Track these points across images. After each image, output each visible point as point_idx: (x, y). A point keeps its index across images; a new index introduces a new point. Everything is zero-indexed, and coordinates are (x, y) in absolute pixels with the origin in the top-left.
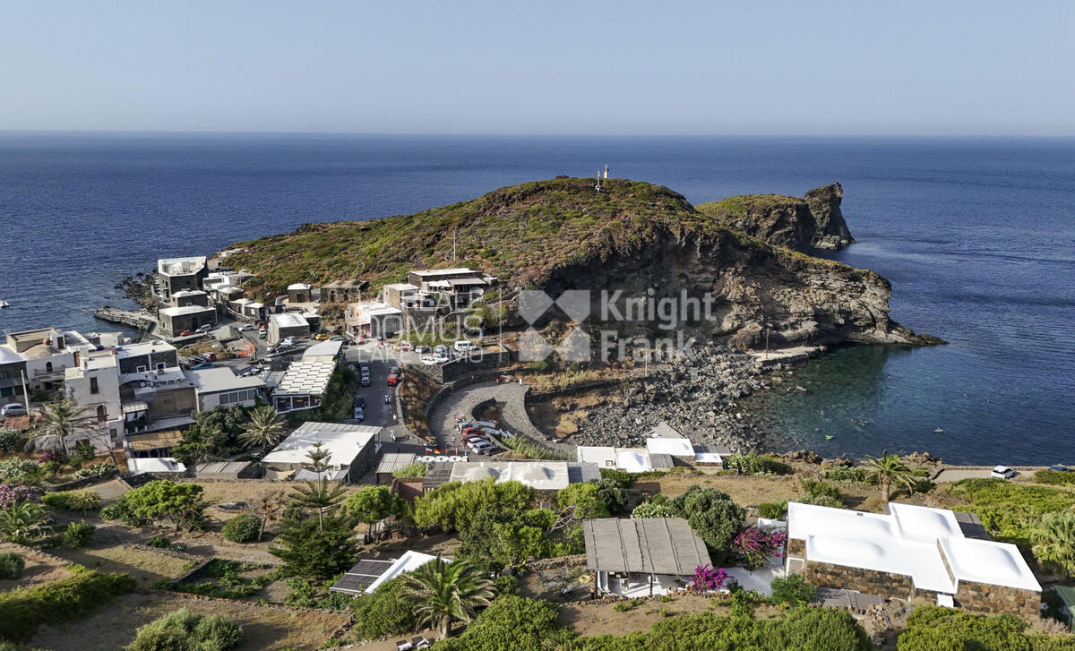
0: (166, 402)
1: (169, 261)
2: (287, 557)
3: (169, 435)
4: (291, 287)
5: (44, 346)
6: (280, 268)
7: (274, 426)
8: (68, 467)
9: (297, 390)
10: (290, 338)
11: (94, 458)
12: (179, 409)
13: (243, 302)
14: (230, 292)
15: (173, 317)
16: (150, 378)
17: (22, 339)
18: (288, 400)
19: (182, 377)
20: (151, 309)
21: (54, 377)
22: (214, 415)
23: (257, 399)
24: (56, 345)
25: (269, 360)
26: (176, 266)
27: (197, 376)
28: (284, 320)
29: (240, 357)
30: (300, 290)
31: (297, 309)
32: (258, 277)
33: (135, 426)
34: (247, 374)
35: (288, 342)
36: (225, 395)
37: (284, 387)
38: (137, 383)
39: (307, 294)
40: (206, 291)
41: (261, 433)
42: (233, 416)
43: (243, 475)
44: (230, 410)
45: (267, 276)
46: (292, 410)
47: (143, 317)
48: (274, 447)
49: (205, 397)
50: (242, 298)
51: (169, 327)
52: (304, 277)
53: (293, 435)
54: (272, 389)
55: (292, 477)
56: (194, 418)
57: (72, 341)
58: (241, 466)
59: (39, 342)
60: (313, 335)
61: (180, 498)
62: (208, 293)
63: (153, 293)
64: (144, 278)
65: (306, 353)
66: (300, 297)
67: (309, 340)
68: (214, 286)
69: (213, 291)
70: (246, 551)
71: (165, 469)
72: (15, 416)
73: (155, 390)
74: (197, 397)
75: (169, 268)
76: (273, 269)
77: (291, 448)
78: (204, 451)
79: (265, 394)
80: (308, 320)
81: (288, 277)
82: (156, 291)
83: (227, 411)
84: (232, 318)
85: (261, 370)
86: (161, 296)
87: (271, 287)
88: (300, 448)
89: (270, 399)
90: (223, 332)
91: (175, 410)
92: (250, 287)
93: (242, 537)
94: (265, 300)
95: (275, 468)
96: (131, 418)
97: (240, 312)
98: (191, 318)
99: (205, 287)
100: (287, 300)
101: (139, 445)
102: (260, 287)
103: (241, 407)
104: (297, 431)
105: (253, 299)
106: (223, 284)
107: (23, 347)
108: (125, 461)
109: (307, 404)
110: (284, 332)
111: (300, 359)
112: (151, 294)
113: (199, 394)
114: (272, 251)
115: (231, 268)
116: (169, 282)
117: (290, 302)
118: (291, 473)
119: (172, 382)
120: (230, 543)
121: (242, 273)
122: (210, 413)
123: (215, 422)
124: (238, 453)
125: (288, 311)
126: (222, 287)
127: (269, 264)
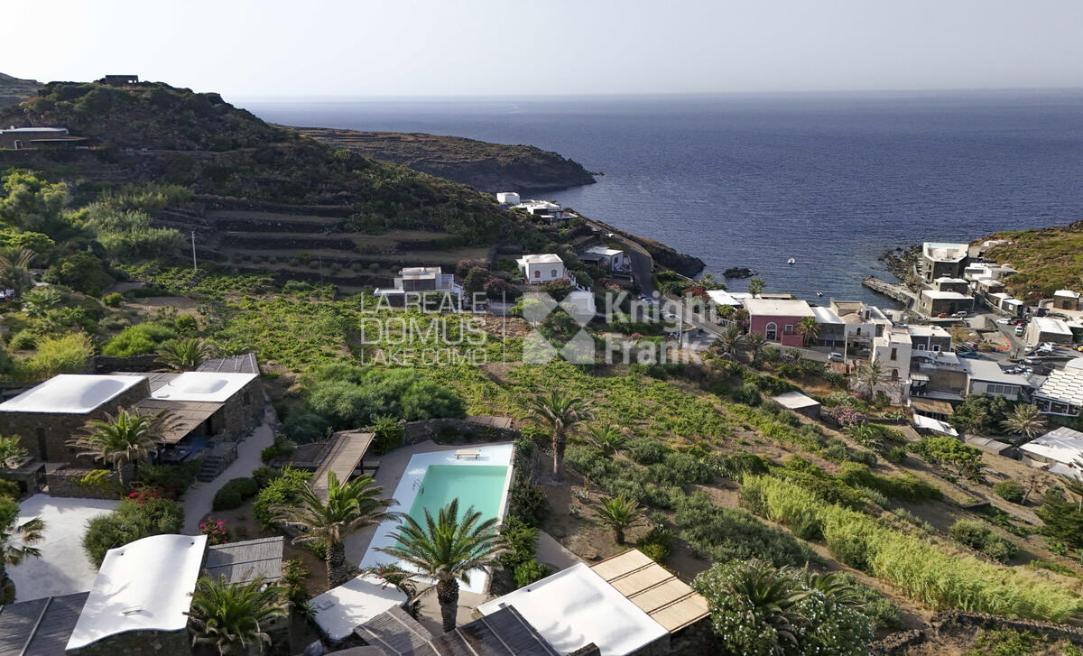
0: (942, 379)
1: (934, 245)
2: (1047, 522)
3: (942, 404)
4: (1058, 293)
5: (856, 315)
6: (1047, 269)
7: (1034, 423)
8: (873, 407)
9: (1057, 397)
10: (1051, 343)
11: (889, 406)
12: (951, 386)
13: (1002, 296)
14: (991, 285)
15: (934, 300)
16: (932, 357)
17: (843, 307)
18: (1047, 403)
19: (957, 362)
20: (911, 286)
21: (861, 340)
22: (982, 399)
23: (1019, 396)
24: (864, 316)
25: (1030, 361)
26: (941, 251)
27: (969, 363)
28: (1046, 325)
29: (998, 351)
30: (1067, 298)
31: (1061, 316)
32: (1021, 274)
33: (917, 391)
34: (1010, 371)
35: (1048, 347)
36: (992, 385)
37: (1043, 391)
38: (923, 359)
39: (1074, 303)
40: (967, 280)
41: (1021, 425)
42: (997, 404)
43: (1003, 453)
44: (995, 399)
45: (1031, 275)
46: (1049, 412)
47: (903, 292)
48: (1032, 440)
49: (976, 383)
50: (1002, 292)
51: (929, 308)
52: (1073, 282)
53: (1049, 434)
54: (1034, 389)
55: (1046, 468)
56: (962, 396)
57: (875, 316)
58: (1003, 446)
59: (853, 312)
60: (1076, 345)
61: (966, 455)
62: (969, 282)
63: (916, 273)
64: (903, 253)
65: (1070, 363)
66: (1067, 304)
67: (1070, 349)
68: (976, 277)
69: (974, 281)
70: (1010, 507)
71: (942, 430)
72: (837, 362)
73: (935, 367)
74: (969, 381)
75: (934, 252)
76: (1039, 269)
77: (1046, 445)
78: (974, 425)
79: (1027, 393)
80: (1072, 329)
81: (1053, 280)
82: (918, 271)
83: (992, 398)
84: (990, 310)
85: (1024, 370)
86: (923, 277)
87: (1035, 287)
88: (1055, 447)
89: (1031, 398)
90: (978, 321)
91: (948, 386)
92: (1011, 283)
93: (1009, 496)
94: (1026, 299)
95: (1031, 456)
96: (916, 384)
97: (997, 305)
98: (949, 303)
99: (967, 276)
100: (1052, 304)
101: (921, 406)
102: (1023, 285)
103: (1004, 399)
104: (1054, 432)
105: (1013, 296)
106: (985, 276)
107: (843, 313)
108: (912, 415)
109: (1065, 412)
110: (1045, 337)
111: (1061, 368)
112: (913, 272)
113: (971, 380)
114: (1039, 248)
115: (994, 260)
116: (933, 267)
117: (1054, 307)
118: (1045, 464)
119: (948, 364)
120: (998, 497)
121: (1005, 268)
122: (978, 397)
123: (982, 405)
124: (1000, 435)
125: (1050, 315)
126: (982, 279)
127: (1034, 262)
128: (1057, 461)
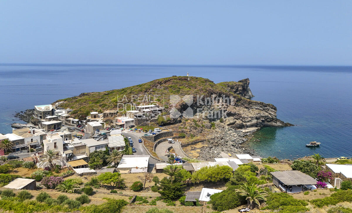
0: (77, 150)
4: (91, 113)
5: (28, 133)
9: (116, 145)
12: (81, 152)
14: (66, 116)
15: (48, 125)
18: (114, 148)
22: (96, 154)
23: (106, 148)
24: (32, 133)
26: (42, 108)
28: (92, 124)
30: (95, 114)
31: (95, 120)
32: (75, 111)
33: (69, 159)
36: (96, 147)
37: (111, 144)
38: (67, 144)
48: (119, 163)
49: (91, 148)
50: (70, 118)
51: (46, 128)
54: (108, 145)
56: (86, 155)
57: (37, 132)
62: (58, 116)
64: (24, 113)
65: (111, 133)
66: (95, 116)
68: (60, 114)
73: (73, 146)
80: (100, 124)
84: (68, 125)
86: (39, 118)
87: (81, 114)
92: (72, 114)
94: (79, 118)
96: (68, 156)
97: (70, 122)
98: (53, 125)
99: (56, 114)
100: (91, 117)
101: (74, 164)
102: (77, 114)
105: (74, 118)
106: (63, 113)
107: (21, 134)
108: (73, 170)
109: (120, 150)
110: (94, 128)
111: (110, 136)
115: (63, 108)
119: (77, 144)
121: (68, 110)
122: (93, 153)
127: (77, 106)
128: (131, 168)
